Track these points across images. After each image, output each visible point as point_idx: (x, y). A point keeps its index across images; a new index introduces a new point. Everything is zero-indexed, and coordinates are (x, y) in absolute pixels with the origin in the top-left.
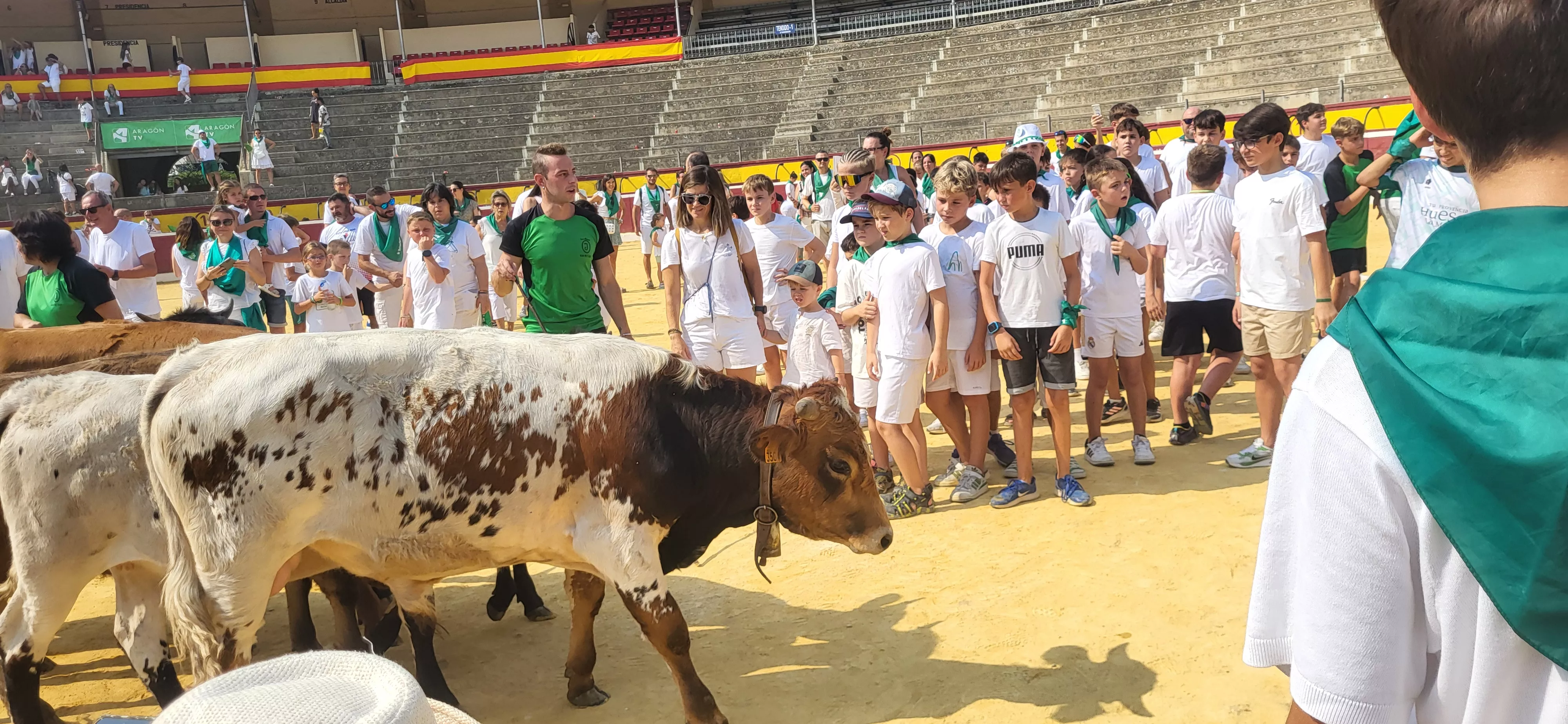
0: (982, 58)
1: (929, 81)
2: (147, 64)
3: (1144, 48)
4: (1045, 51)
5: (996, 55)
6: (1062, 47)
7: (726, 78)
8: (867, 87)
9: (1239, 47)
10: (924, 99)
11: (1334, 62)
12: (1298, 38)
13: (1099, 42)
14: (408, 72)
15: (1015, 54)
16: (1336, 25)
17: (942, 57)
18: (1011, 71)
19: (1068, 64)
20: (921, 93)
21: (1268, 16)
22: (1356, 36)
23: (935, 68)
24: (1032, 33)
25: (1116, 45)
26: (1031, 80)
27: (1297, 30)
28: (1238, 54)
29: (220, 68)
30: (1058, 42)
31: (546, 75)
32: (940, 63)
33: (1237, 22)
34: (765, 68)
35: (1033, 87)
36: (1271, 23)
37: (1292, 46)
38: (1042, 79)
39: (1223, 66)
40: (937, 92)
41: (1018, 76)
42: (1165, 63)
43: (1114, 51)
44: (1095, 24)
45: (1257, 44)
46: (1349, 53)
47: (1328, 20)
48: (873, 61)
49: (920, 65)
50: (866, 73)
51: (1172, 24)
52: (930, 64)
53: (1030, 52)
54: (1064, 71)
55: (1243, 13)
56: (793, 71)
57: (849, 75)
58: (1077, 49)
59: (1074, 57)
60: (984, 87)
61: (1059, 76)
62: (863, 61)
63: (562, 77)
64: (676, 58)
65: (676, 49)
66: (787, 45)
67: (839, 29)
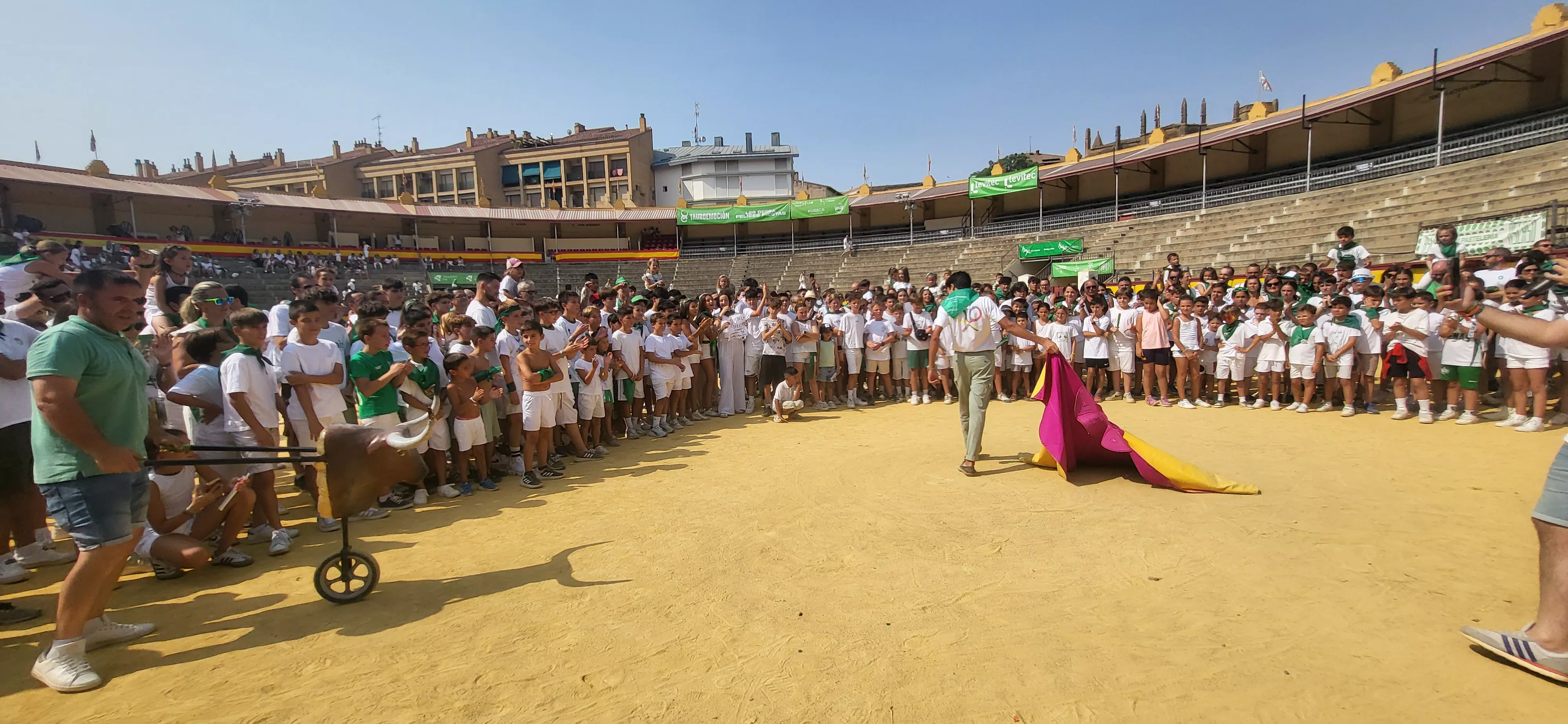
1: (785, 274)
2: (438, 248)
4: (831, 265)
6: (838, 265)
7: (698, 267)
10: (783, 281)
12: (924, 268)
14: (558, 257)
17: (789, 265)
19: (840, 271)
20: (782, 279)
23: (787, 269)
24: (825, 258)
25: (858, 265)
26: (826, 276)
27: (924, 265)
29: (470, 251)
30: (836, 263)
31: (619, 261)
32: (789, 267)
33: (902, 261)
34: (714, 265)
35: (827, 279)
36: (915, 262)
37: (922, 271)
38: (831, 276)
40: (788, 279)
42: (876, 274)
43: (858, 268)
48: (761, 265)
49: (781, 268)
50: (759, 269)
51: (878, 259)
55: (904, 257)
56: (727, 267)
57: (751, 269)
58: (843, 266)
59: (842, 268)
61: (837, 275)
63: (626, 263)
64: (676, 258)
65: (676, 254)
66: (723, 256)
67: (745, 250)
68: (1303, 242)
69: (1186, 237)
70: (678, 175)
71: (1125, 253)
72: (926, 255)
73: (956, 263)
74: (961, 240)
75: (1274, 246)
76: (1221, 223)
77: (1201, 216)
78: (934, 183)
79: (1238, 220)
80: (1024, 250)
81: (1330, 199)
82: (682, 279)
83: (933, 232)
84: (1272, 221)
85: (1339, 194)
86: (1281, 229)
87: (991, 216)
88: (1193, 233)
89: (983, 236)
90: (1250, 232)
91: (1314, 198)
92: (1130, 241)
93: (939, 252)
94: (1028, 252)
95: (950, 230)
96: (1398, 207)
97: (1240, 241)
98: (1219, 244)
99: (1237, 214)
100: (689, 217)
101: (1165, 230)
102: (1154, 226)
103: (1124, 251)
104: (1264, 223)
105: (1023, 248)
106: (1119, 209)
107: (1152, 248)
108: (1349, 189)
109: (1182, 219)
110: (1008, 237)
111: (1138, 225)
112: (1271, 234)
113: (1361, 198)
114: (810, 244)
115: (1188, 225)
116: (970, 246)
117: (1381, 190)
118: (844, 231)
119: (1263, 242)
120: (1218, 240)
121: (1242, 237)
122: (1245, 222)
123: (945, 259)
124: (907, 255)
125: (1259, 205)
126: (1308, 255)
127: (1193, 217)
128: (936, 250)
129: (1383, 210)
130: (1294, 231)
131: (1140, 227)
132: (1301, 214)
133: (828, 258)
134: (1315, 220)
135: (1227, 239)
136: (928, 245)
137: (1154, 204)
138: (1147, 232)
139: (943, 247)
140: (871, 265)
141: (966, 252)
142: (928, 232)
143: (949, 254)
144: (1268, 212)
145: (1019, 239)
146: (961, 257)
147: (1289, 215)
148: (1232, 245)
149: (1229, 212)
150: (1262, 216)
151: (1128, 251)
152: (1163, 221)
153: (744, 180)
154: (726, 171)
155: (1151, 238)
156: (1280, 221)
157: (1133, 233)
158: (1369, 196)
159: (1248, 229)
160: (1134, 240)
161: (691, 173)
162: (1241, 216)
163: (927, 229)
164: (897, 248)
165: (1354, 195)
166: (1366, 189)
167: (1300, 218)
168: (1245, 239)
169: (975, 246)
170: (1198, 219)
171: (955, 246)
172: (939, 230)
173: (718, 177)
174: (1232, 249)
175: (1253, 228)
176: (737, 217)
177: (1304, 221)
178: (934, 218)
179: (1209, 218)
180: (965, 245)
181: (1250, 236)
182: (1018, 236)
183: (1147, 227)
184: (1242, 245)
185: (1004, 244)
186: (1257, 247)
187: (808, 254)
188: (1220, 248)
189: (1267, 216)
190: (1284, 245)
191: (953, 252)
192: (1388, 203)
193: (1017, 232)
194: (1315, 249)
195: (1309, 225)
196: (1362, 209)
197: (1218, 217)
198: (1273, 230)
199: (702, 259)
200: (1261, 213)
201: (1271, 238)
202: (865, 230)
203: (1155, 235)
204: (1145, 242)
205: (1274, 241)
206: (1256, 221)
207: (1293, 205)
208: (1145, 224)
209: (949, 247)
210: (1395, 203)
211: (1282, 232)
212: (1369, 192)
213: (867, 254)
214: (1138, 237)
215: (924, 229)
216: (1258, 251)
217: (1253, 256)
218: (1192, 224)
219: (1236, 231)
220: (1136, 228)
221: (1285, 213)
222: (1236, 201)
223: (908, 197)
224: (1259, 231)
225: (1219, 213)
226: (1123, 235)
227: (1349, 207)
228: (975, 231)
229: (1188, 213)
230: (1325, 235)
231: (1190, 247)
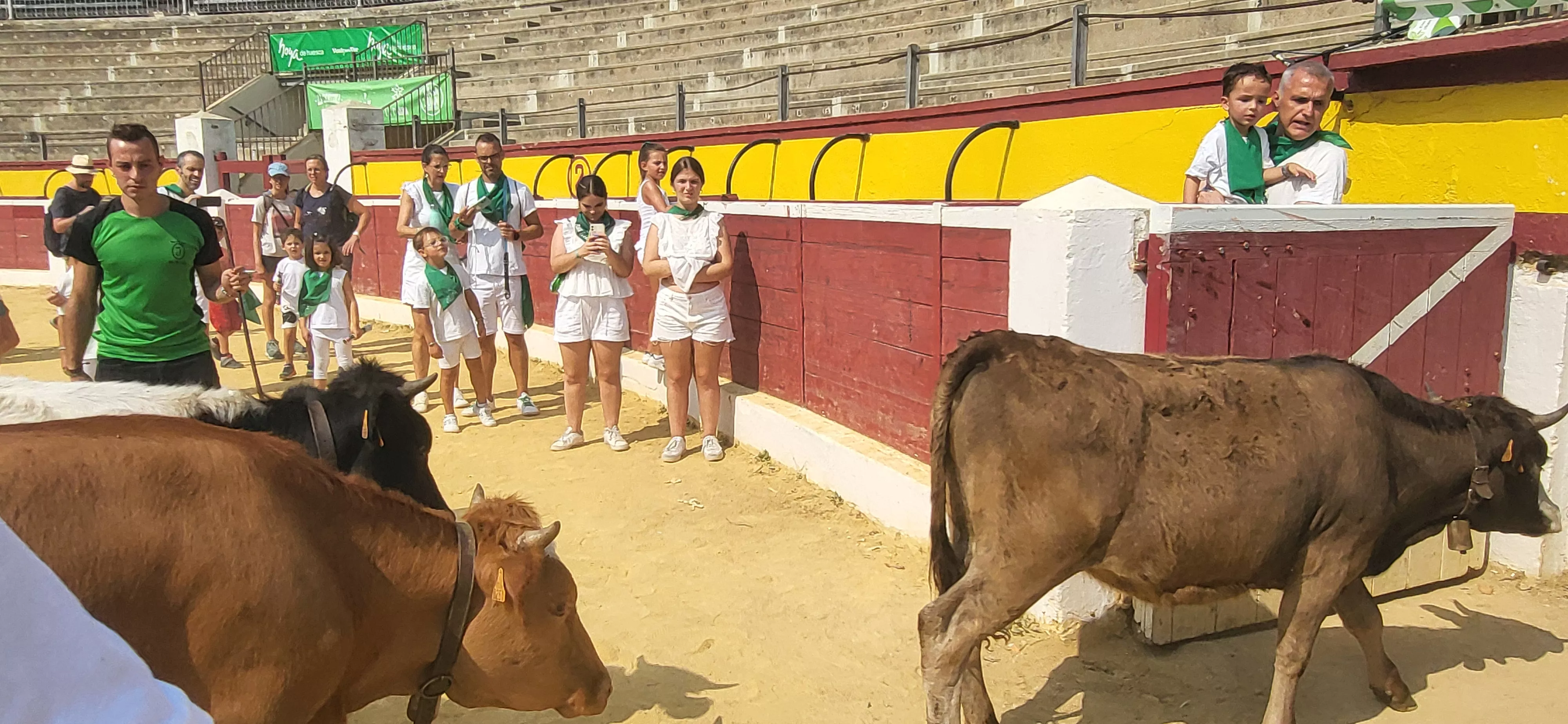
71: (521, 69)
72: (42, 51)
74: (158, 15)
80: (284, 49)
88: (680, 22)
94: (293, 55)
105: (281, 45)
112: (838, 24)
119: (816, 45)
121: (772, 34)
123: (84, 66)
130: (888, 16)
136: (62, 24)
139: (100, 33)
141: (155, 48)
148: (747, 51)
168: (782, 39)
174: (747, 63)
188: (720, 59)
191: (120, 48)
205: (840, 42)
211: (864, 19)
214: (563, 31)
224: (815, 19)
230: (956, 27)
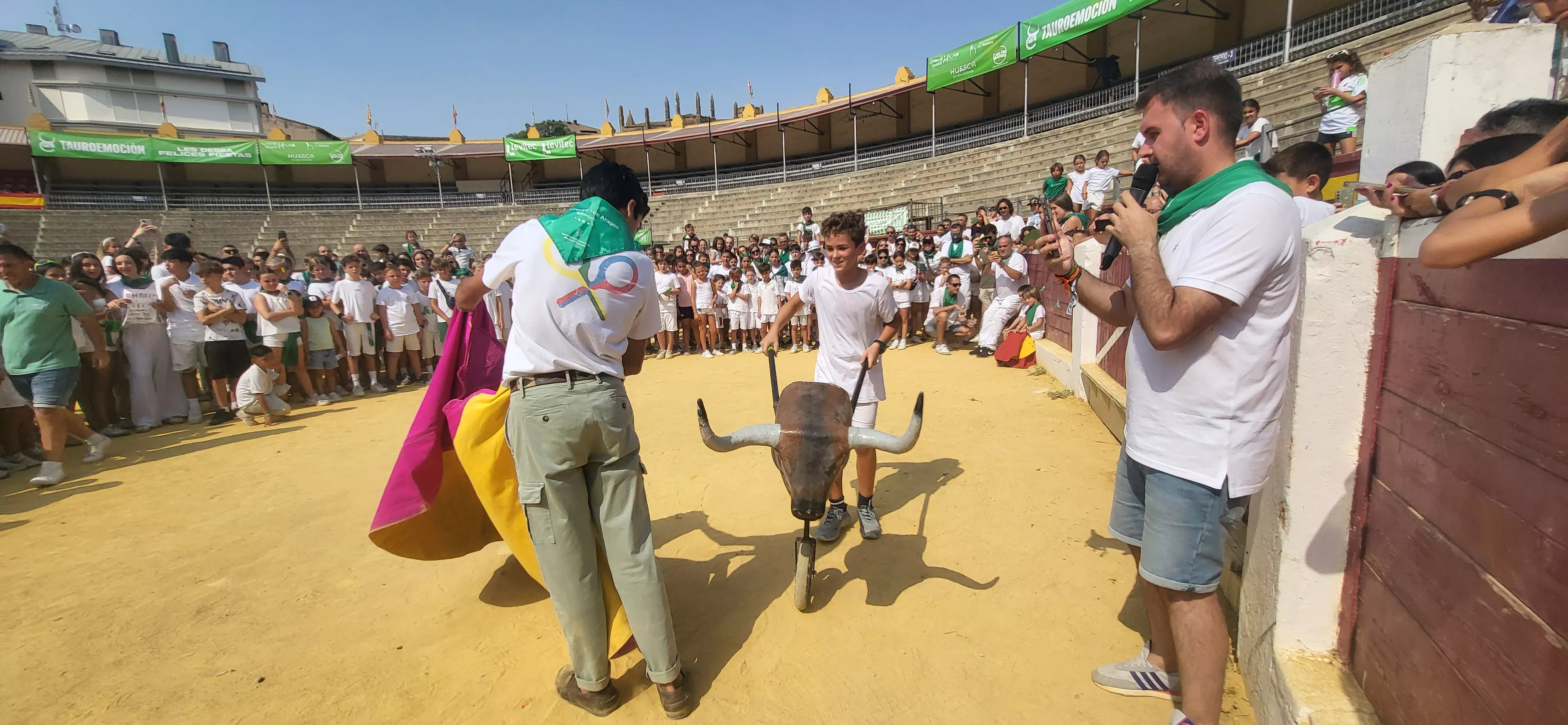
0: (294, 228)
1: (260, 237)
3: (389, 231)
4: (333, 228)
5: (304, 227)
7: (91, 224)
8: (216, 237)
9: (435, 236)
11: (477, 246)
13: (363, 226)
15: (315, 227)
16: (476, 231)
17: (266, 225)
18: (314, 236)
19: (348, 236)
21: (447, 224)
22: (484, 237)
23: (262, 231)
24: (321, 218)
25: (373, 229)
28: (435, 239)
30: (339, 225)
32: (265, 228)
33: (432, 225)
34: (126, 221)
36: (448, 227)
38: (334, 242)
39: (429, 243)
41: (319, 239)
43: (373, 232)
44: (359, 218)
45: (443, 235)
46: (482, 243)
47: (472, 229)
48: (216, 223)
49: (252, 229)
50: (212, 230)
51: (401, 223)
52: (260, 228)
53: (324, 228)
54: (346, 238)
55: (435, 221)
57: (200, 229)
58: (351, 229)
59: (350, 232)
60: (298, 243)
61: (344, 241)
62: (209, 223)
64: (38, 207)
65: (37, 201)
66: (142, 208)
67: (184, 202)
68: (785, 222)
69: (706, 214)
70: (27, 78)
72: (462, 221)
73: (498, 230)
74: (501, 205)
75: (767, 224)
76: (730, 203)
77: (716, 196)
78: (463, 139)
79: (741, 202)
81: (798, 189)
82: (57, 241)
83: (467, 194)
84: (764, 204)
85: (804, 186)
86: (770, 210)
87: (531, 181)
88: (711, 210)
89: (525, 202)
90: (751, 213)
91: (789, 188)
92: (663, 215)
93: (477, 218)
95: (487, 193)
96: (837, 199)
97: (743, 219)
98: (732, 221)
99: (741, 196)
100: (59, 145)
101: (689, 207)
102: (681, 202)
103: (659, 224)
104: (758, 205)
106: (652, 185)
107: (681, 222)
108: (809, 183)
109: (702, 198)
110: (552, 205)
111: (669, 201)
112: (764, 214)
113: (817, 189)
114: (298, 200)
115: (707, 203)
116: (513, 213)
117: (828, 185)
118: (348, 186)
119: (759, 221)
120: (729, 218)
121: (745, 216)
122: (746, 204)
123: (485, 226)
124: (437, 219)
125: (754, 190)
126: (788, 232)
127: (710, 197)
128: (473, 215)
129: (829, 200)
130: (778, 213)
131: (671, 203)
132: (782, 200)
133: (327, 219)
134: (791, 205)
135: (735, 217)
136: (464, 209)
137: (680, 182)
138: (676, 208)
139: (482, 213)
140: (392, 229)
141: (508, 218)
142: (461, 194)
143: (489, 220)
144: (761, 196)
145: (563, 208)
146: (503, 224)
147: (775, 200)
148: (739, 222)
149: (735, 194)
150: (758, 200)
151: (662, 224)
152: (688, 199)
153: (169, 101)
154: (131, 83)
155: (679, 213)
156: (769, 204)
157: (665, 209)
158: (821, 189)
159: (749, 210)
160: (666, 215)
161: (55, 78)
162: (744, 199)
163: (460, 191)
164: (425, 210)
165: (813, 187)
166: (819, 184)
167: (782, 203)
168: (748, 218)
169: (517, 213)
170: (713, 199)
171: (496, 212)
172: (474, 193)
173: (114, 90)
174: (739, 226)
175: (752, 209)
176: (160, 153)
177: (784, 205)
178: (468, 179)
179: (722, 199)
180: (505, 212)
181: (750, 215)
182: (561, 205)
183: (676, 203)
184: (746, 222)
185: (548, 212)
186: (756, 225)
187: (296, 213)
188: (731, 224)
189: (760, 199)
190: (773, 224)
191: (494, 218)
192: (831, 195)
193: (561, 201)
194: (792, 229)
195: (787, 208)
196: (817, 199)
197: (728, 198)
198: (765, 211)
199: (98, 211)
200: (756, 197)
201: (764, 217)
202: (378, 186)
203: (683, 211)
204: (675, 217)
205: (766, 221)
206: (753, 203)
207: (776, 192)
208: (674, 200)
209: (487, 212)
210: (835, 196)
211: (771, 213)
212: (821, 186)
213: (384, 216)
214: (670, 212)
215: (457, 190)
216: (756, 228)
217: (753, 232)
218: (709, 203)
219: (741, 210)
220: (667, 204)
221: (772, 198)
222: (739, 185)
223: (432, 151)
224: (756, 212)
225: (729, 195)
226: (657, 209)
227: (810, 196)
228: (516, 197)
229: (706, 193)
231: (709, 223)
